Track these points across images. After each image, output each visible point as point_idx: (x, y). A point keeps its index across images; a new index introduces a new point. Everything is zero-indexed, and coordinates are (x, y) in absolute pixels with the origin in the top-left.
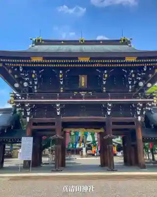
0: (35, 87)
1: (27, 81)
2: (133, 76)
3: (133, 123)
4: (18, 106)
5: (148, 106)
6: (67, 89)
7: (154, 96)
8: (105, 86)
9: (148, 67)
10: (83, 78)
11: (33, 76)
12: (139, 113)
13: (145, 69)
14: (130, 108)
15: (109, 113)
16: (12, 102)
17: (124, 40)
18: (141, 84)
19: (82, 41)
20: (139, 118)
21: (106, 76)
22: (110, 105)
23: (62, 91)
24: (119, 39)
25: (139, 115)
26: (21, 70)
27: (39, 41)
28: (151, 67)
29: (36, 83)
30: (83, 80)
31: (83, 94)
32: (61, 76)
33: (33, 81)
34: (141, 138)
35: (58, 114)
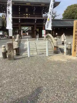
2: (43, 9)
3: (42, 25)
8: (34, 12)
13: (47, 7)
15: (35, 22)
16: (4, 18)
21: (35, 9)
22: (36, 20)
23: (20, 13)
30: (27, 10)
35: (20, 22)
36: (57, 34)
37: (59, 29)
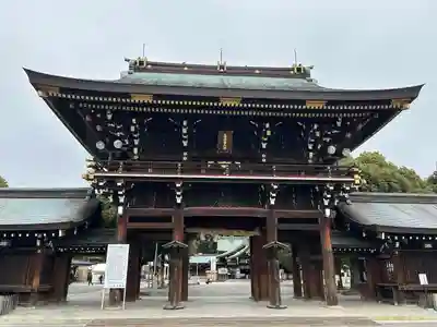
0: (136, 150)
1: (120, 138)
2: (318, 134)
3: (315, 221)
4: (101, 184)
5: (345, 191)
6: (195, 154)
7: (357, 173)
8: (264, 151)
9: (344, 120)
10: (225, 136)
11: (133, 129)
12: (326, 203)
13: (339, 124)
14: (310, 193)
15: (273, 202)
16: (91, 177)
17: (299, 70)
18: (332, 150)
19: (222, 67)
20: (328, 212)
21: (269, 133)
22: (275, 187)
23: (185, 159)
24: (290, 67)
25: (327, 207)
26: (109, 117)
27: (141, 63)
28: (351, 119)
29: (136, 142)
30: (225, 140)
31: (224, 165)
32: (184, 131)
33: (132, 138)
34: (330, 248)
35: (179, 201)
36: (423, 279)
37: (429, 246)
